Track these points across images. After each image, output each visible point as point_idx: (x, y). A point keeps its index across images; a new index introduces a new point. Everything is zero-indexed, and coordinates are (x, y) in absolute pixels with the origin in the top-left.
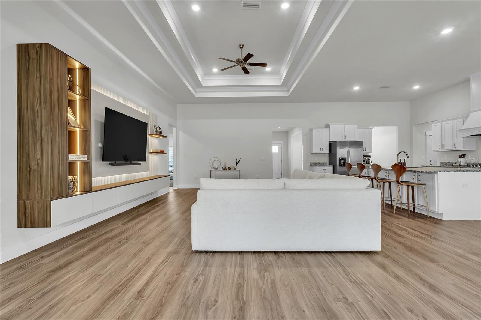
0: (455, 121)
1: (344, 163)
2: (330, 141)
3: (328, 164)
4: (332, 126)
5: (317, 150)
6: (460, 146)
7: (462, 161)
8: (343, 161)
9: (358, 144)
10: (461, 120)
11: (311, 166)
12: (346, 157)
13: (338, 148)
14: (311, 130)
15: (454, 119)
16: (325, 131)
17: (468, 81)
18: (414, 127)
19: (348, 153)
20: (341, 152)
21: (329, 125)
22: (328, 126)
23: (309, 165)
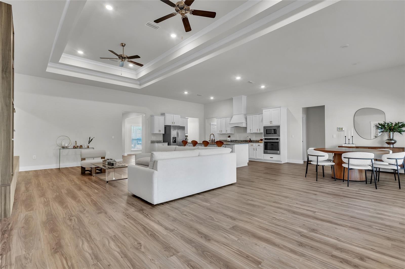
0: (227, 118)
1: (175, 140)
2: (165, 125)
3: (162, 141)
4: (167, 115)
5: (157, 132)
6: (229, 132)
7: (229, 139)
8: (175, 139)
9: (183, 128)
10: (229, 118)
11: (151, 143)
12: (176, 136)
13: (172, 130)
14: (152, 116)
15: (226, 118)
16: (162, 118)
17: (231, 99)
18: (206, 119)
19: (178, 134)
20: (174, 133)
21: (165, 114)
22: (163, 114)
23: (150, 142)
